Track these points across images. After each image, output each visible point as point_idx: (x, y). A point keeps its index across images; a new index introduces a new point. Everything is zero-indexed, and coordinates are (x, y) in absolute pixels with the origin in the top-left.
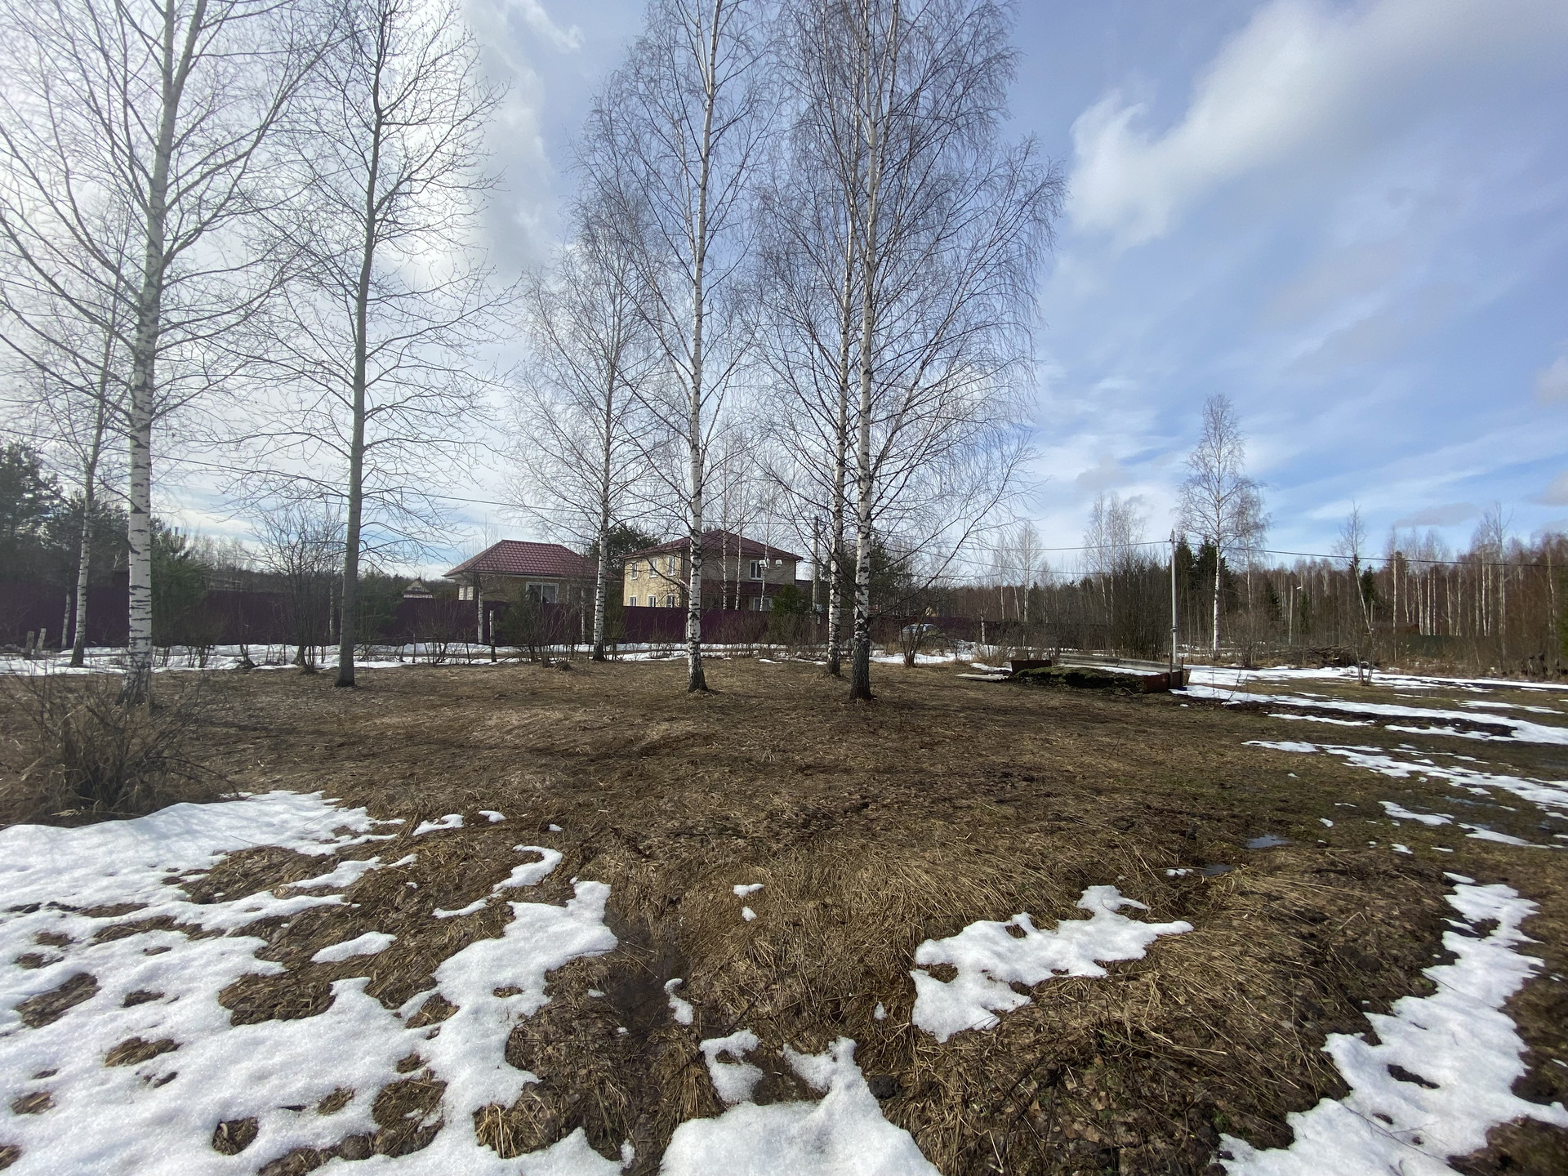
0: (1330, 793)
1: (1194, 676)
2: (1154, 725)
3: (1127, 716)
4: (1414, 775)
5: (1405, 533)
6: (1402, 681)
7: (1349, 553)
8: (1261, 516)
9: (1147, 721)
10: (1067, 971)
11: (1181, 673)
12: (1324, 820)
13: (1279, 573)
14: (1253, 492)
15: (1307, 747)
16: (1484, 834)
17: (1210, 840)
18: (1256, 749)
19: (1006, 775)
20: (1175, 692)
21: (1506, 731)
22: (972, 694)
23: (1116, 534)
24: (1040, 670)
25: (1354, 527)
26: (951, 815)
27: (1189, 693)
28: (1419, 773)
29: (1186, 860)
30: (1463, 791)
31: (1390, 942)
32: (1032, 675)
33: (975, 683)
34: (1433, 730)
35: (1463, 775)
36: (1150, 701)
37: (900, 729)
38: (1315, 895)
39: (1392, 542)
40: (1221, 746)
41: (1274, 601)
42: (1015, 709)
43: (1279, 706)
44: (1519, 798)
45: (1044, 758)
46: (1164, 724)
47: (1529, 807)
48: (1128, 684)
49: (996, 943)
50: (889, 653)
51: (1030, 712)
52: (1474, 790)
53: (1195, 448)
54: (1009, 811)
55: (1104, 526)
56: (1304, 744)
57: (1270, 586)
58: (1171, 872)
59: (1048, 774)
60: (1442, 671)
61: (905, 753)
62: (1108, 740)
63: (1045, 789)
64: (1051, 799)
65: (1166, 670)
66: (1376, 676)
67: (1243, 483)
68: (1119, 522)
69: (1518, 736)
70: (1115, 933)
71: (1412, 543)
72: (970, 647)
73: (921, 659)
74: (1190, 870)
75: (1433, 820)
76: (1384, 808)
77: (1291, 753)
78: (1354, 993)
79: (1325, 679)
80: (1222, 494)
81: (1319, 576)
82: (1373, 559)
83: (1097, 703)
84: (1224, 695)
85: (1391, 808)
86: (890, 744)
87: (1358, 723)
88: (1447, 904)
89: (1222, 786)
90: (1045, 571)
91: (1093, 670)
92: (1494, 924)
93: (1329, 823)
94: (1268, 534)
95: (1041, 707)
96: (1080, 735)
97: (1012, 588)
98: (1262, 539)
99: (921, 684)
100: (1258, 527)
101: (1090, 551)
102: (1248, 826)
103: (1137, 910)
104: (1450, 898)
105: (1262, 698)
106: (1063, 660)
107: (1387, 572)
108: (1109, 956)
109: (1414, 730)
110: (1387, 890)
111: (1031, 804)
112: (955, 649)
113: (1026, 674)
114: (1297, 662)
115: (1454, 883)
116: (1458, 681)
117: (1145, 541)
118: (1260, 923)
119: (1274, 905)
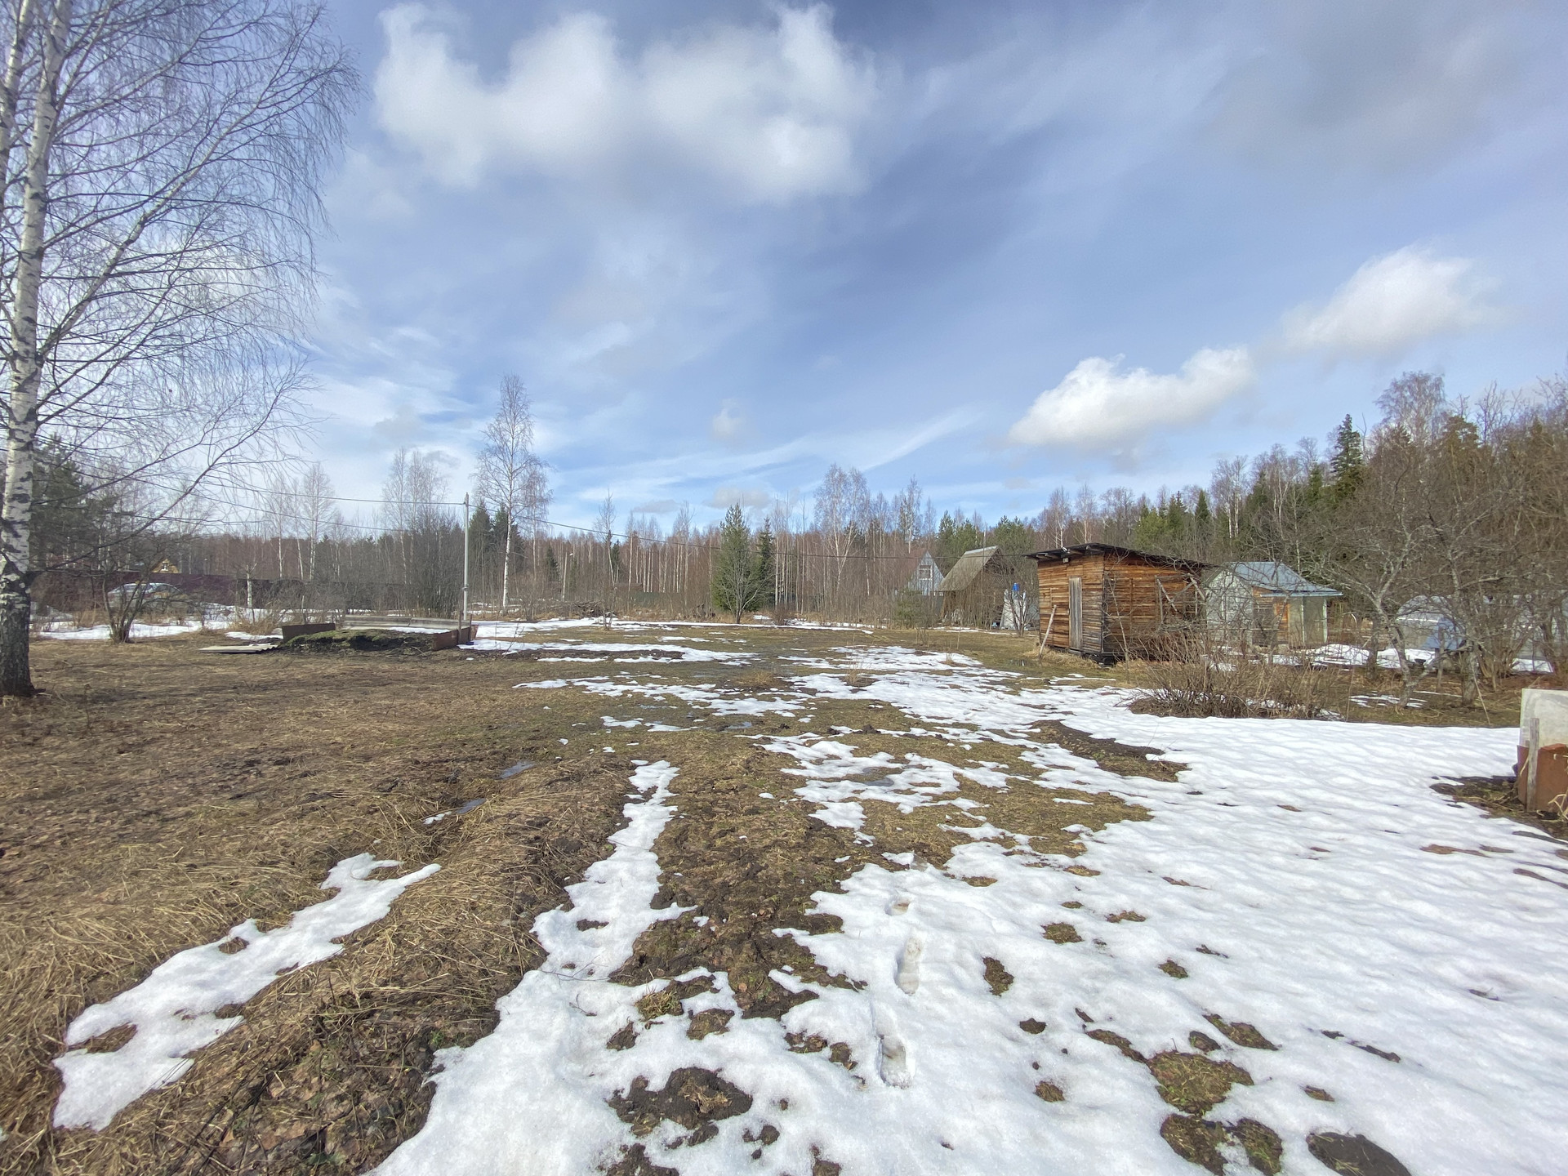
0: (569, 718)
1: (482, 631)
2: (437, 681)
3: (413, 675)
4: (625, 692)
5: (638, 517)
6: (630, 626)
7: (604, 530)
8: (546, 491)
9: (433, 679)
10: (296, 965)
11: (469, 629)
12: (562, 740)
13: (559, 541)
14: (539, 470)
15: (561, 683)
16: (659, 728)
17: (471, 780)
18: (523, 690)
19: (251, 764)
20: (463, 647)
21: (678, 655)
22: (219, 671)
23: (417, 491)
24: (321, 635)
25: (608, 509)
26: (156, 832)
27: (475, 647)
28: (628, 691)
29: (446, 804)
30: (651, 701)
31: (590, 824)
32: (310, 641)
33: (228, 657)
34: (642, 659)
35: (653, 689)
36: (438, 658)
37: (85, 732)
38: (544, 803)
39: (631, 523)
40: (495, 692)
41: (554, 564)
42: (279, 683)
43: (545, 651)
44: (680, 700)
45: (308, 734)
46: (447, 679)
47: (683, 704)
48: (417, 643)
49: (202, 971)
50: (83, 625)
51: (300, 683)
52: (656, 698)
53: (492, 420)
54: (247, 805)
55: (405, 482)
56: (559, 681)
57: (552, 551)
58: (430, 820)
59: (310, 751)
60: (652, 617)
61: (90, 765)
62: (387, 702)
63: (302, 768)
64: (308, 779)
65: (455, 627)
66: (614, 623)
67: (532, 460)
68: (421, 478)
69: (686, 658)
70: (360, 902)
71: (642, 525)
72: (227, 613)
73: (140, 630)
74: (448, 813)
75: (630, 724)
76: (603, 721)
77: (549, 690)
78: (558, 875)
79: (583, 627)
80: (515, 468)
81: (586, 545)
82: (620, 537)
83: (380, 664)
84: (504, 646)
85: (609, 721)
86: (63, 756)
87: (598, 659)
88: (629, 783)
89: (490, 728)
90: (338, 524)
91: (382, 632)
92: (654, 789)
93: (565, 741)
94: (550, 508)
95: (314, 676)
96: (356, 702)
97: (295, 540)
98: (545, 512)
99: (135, 666)
100: (544, 501)
101: (389, 505)
102: (504, 760)
103: (390, 869)
104: (632, 779)
105: (534, 647)
106: (349, 622)
107: (627, 546)
108: (347, 929)
109: (630, 660)
110: (594, 784)
111: (280, 790)
112: (201, 616)
113: (301, 641)
114: (565, 614)
115: (635, 767)
116: (660, 624)
117: (446, 501)
118: (498, 842)
119: (512, 822)
